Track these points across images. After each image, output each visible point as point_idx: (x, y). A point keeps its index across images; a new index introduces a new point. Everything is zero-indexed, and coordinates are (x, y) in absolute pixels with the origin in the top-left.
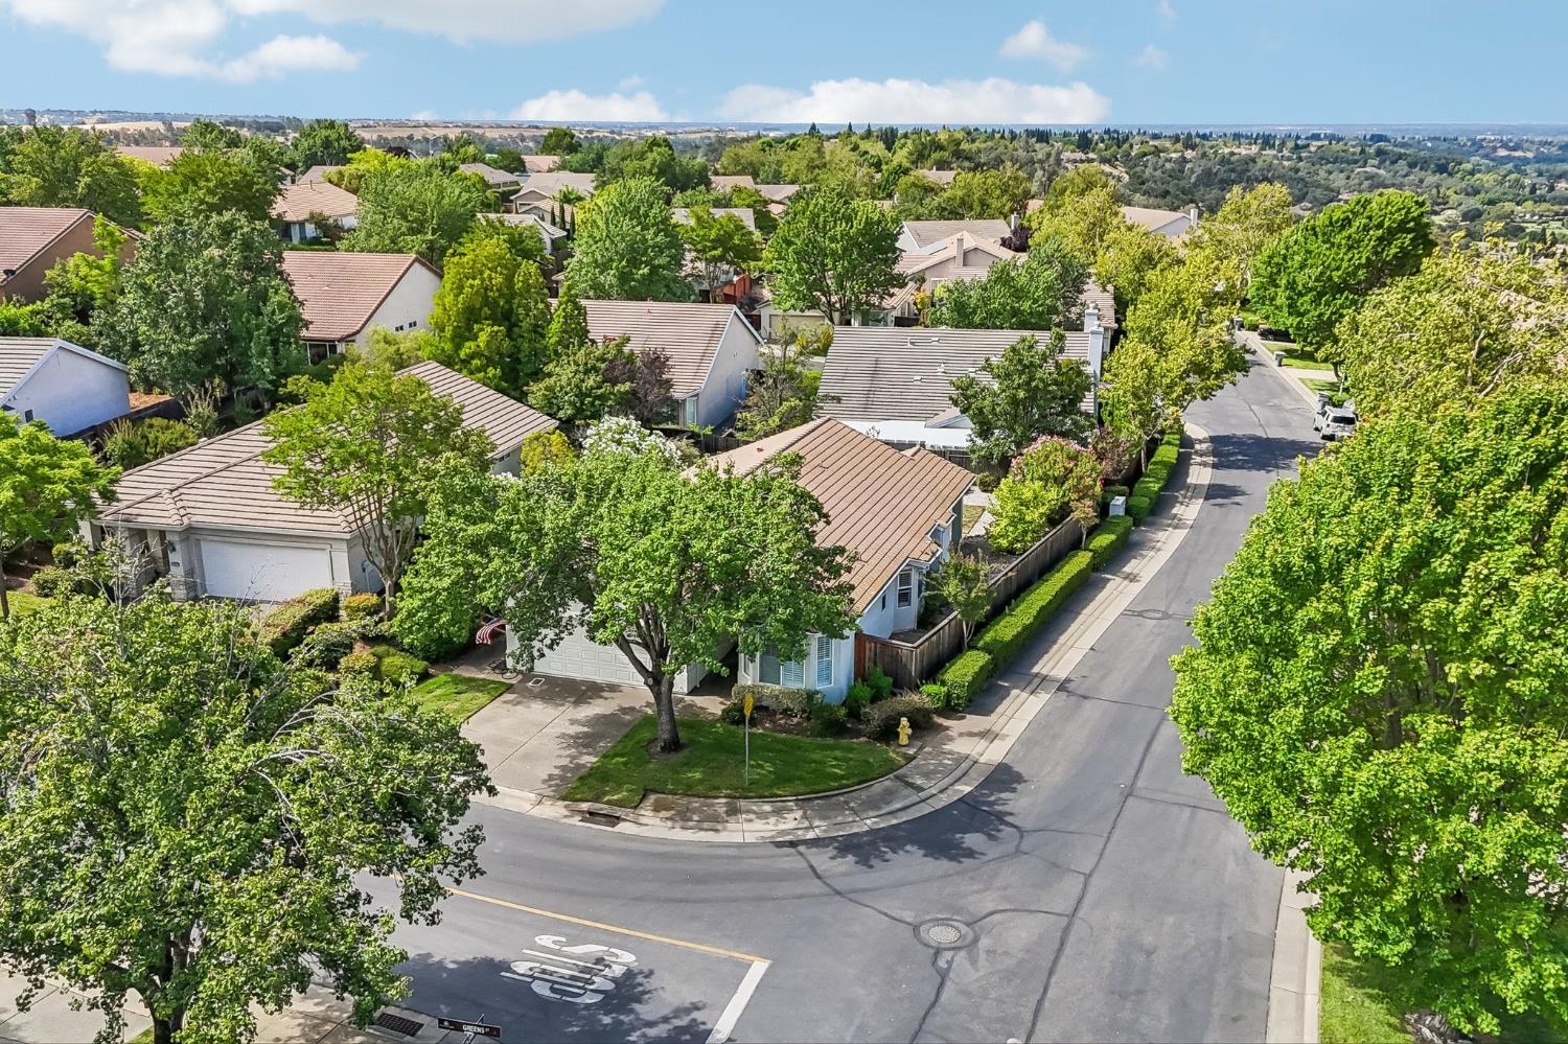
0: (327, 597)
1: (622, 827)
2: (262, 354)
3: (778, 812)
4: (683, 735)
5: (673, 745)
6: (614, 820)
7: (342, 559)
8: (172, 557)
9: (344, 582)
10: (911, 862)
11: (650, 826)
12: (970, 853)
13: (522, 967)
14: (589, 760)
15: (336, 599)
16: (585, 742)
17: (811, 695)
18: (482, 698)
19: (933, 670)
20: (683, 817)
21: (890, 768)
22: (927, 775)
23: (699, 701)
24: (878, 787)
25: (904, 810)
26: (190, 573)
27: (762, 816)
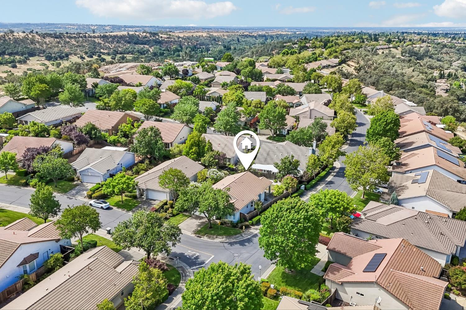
0: (166, 201)
1: (201, 238)
2: (157, 152)
3: (222, 238)
4: (212, 226)
5: (211, 227)
6: (201, 237)
7: (168, 195)
8: (144, 193)
9: (168, 199)
10: (238, 246)
11: (205, 238)
12: (245, 245)
13: (186, 254)
14: (199, 229)
15: (167, 202)
16: (199, 226)
17: (231, 221)
18: (186, 218)
19: (251, 219)
20: (209, 238)
21: (240, 233)
22: (245, 235)
23: (217, 221)
24: (237, 235)
25: (240, 239)
26: (146, 195)
27: (220, 238)
